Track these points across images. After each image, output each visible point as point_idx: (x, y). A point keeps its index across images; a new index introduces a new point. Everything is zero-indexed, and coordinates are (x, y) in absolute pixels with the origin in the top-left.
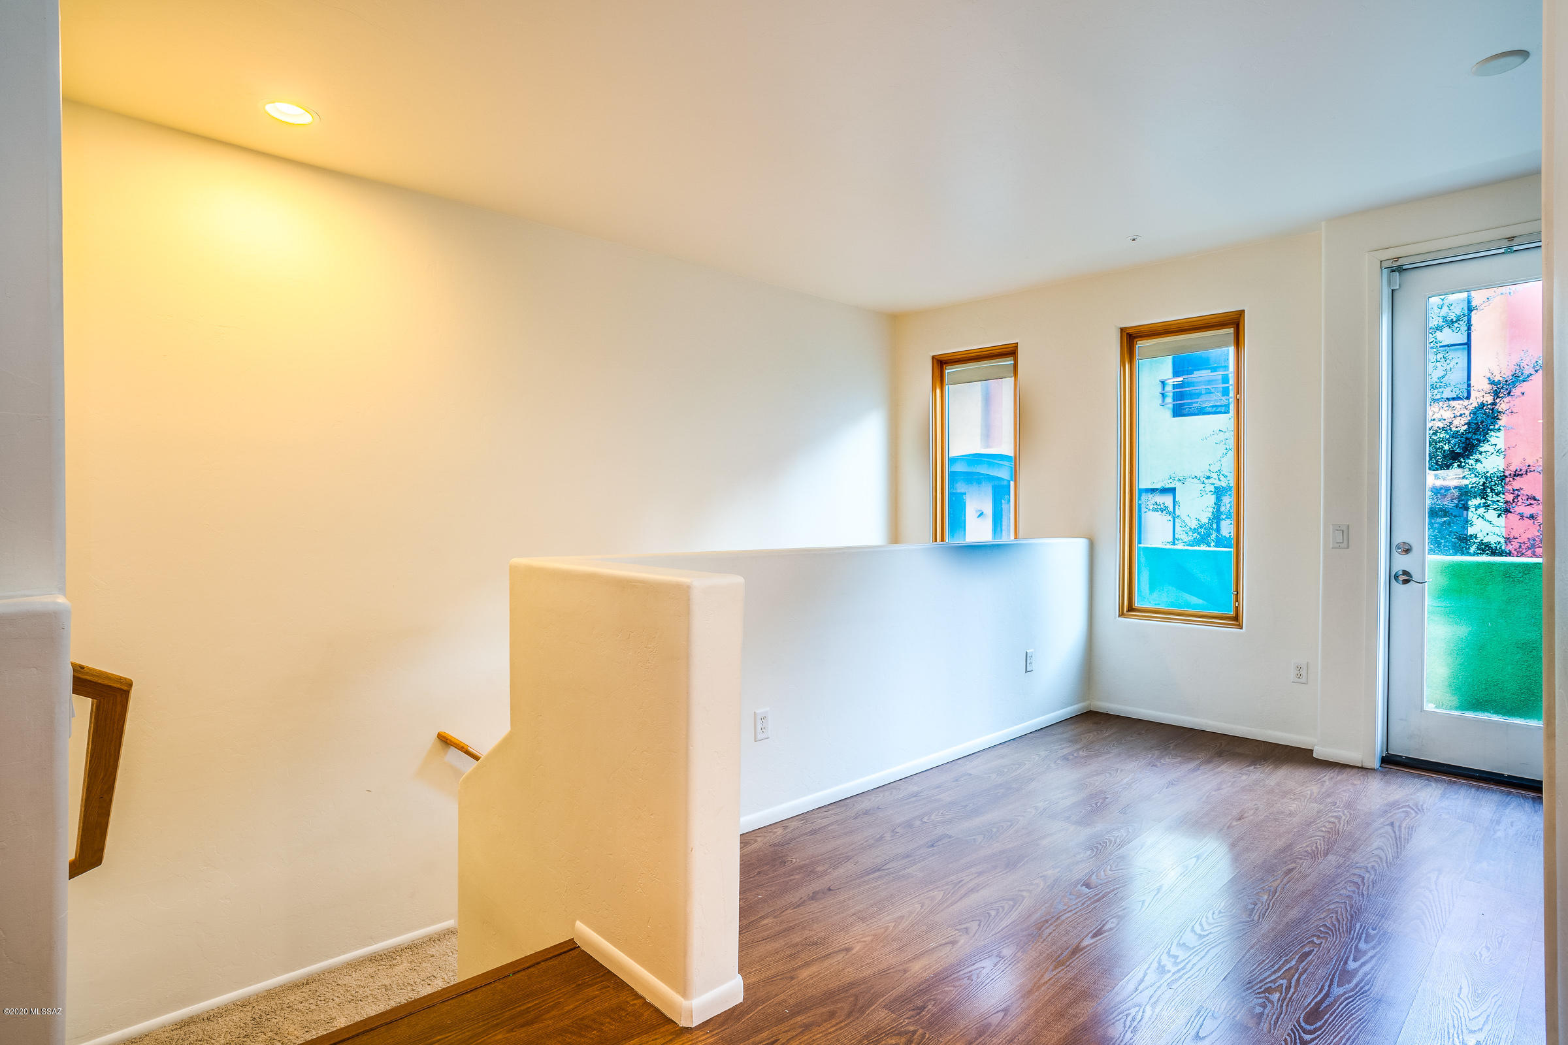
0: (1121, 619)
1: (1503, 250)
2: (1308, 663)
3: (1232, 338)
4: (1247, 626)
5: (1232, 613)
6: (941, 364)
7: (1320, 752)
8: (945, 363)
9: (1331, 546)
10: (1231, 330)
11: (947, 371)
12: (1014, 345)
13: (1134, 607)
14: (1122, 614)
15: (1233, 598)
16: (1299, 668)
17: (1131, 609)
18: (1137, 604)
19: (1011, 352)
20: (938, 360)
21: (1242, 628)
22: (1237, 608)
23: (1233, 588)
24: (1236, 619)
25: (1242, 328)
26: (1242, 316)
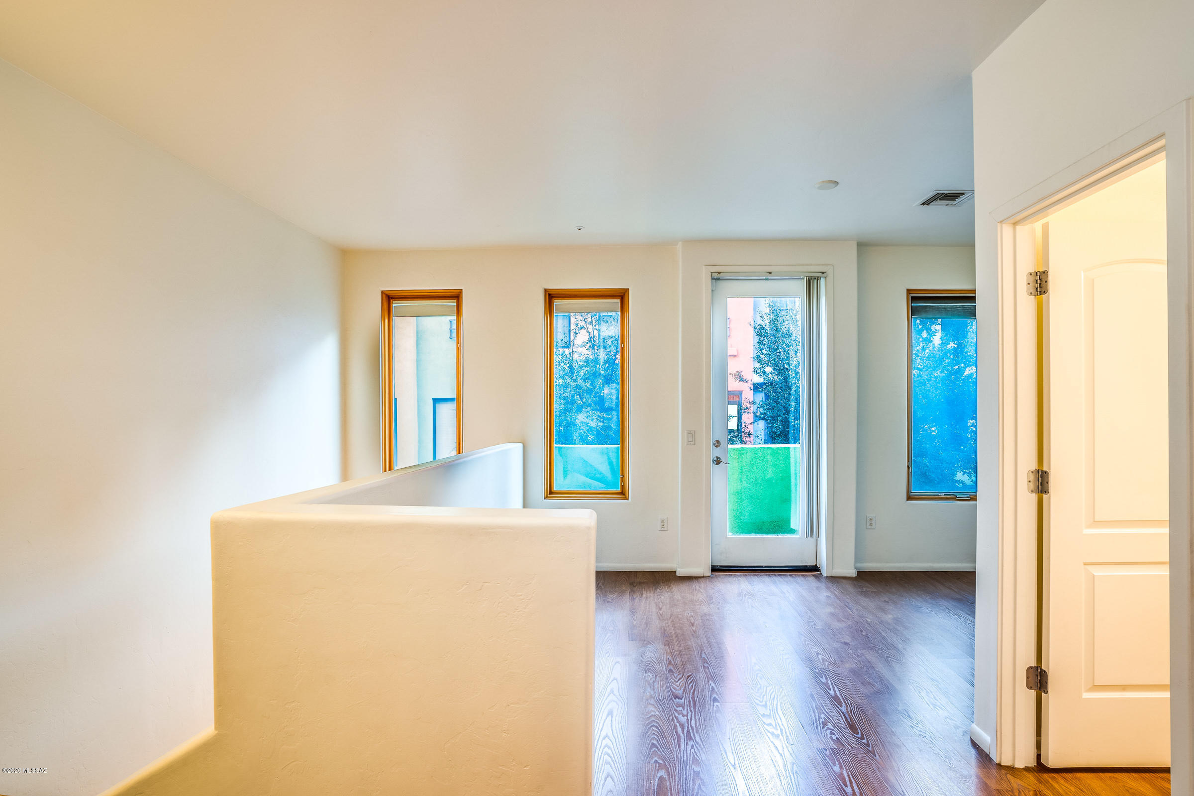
0: (546, 500)
1: (764, 278)
2: (668, 518)
3: (619, 305)
4: (632, 498)
5: (619, 490)
6: (389, 298)
7: (680, 572)
8: (392, 298)
9: (686, 444)
10: (618, 301)
11: (393, 305)
12: (458, 291)
13: (553, 491)
14: (546, 497)
15: (620, 480)
16: (663, 521)
17: (551, 493)
18: (555, 489)
19: (456, 296)
20: (386, 295)
21: (628, 499)
22: (623, 487)
23: (620, 473)
24: (623, 494)
25: (627, 300)
26: (627, 292)
